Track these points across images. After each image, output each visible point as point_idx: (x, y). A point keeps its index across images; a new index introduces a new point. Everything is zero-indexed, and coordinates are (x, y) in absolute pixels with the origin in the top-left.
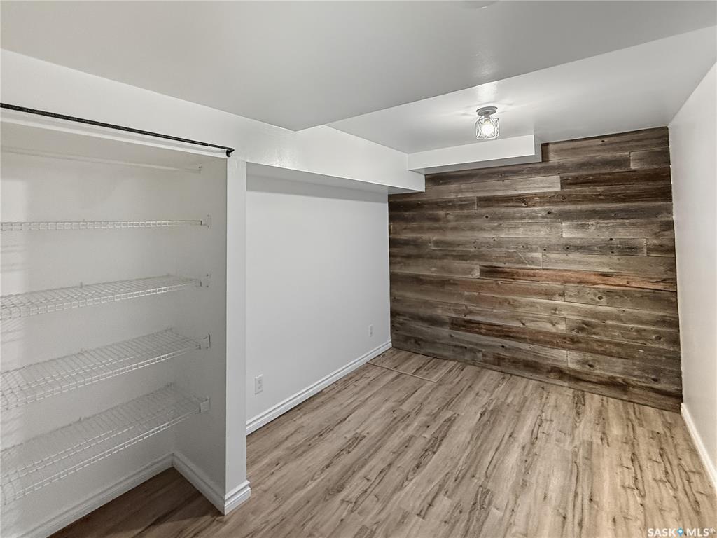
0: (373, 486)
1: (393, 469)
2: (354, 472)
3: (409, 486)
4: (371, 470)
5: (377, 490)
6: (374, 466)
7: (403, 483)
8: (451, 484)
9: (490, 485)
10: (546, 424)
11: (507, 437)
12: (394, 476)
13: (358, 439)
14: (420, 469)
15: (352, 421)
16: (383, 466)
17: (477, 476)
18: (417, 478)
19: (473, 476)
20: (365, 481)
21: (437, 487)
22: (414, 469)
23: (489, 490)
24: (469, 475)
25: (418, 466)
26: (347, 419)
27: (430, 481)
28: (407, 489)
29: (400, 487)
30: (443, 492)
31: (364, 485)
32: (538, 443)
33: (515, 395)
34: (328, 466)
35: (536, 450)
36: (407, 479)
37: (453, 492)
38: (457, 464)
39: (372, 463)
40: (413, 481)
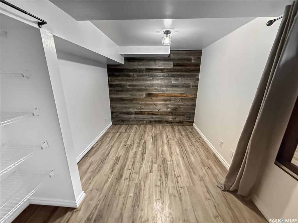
0: (132, 170)
1: (135, 163)
2: (123, 169)
3: (143, 166)
4: (129, 166)
5: (134, 171)
6: (129, 165)
7: (141, 166)
8: (154, 160)
9: (164, 157)
10: (169, 136)
11: (162, 143)
12: (137, 165)
13: (118, 159)
14: (143, 160)
15: (112, 154)
16: (132, 163)
17: (160, 155)
18: (144, 162)
19: (159, 156)
20: (129, 170)
21: (151, 163)
22: (142, 161)
23: (164, 158)
24: (158, 156)
25: (143, 159)
26: (110, 153)
27: (148, 162)
28: (143, 167)
29: (141, 167)
30: (153, 163)
31: (129, 172)
32: (169, 142)
33: (158, 131)
34: (112, 171)
35: (170, 144)
36: (142, 164)
37: (156, 162)
38: (153, 154)
39: (128, 164)
40: (144, 164)
